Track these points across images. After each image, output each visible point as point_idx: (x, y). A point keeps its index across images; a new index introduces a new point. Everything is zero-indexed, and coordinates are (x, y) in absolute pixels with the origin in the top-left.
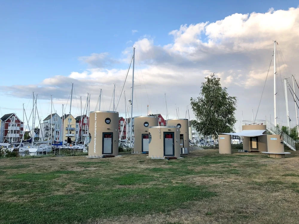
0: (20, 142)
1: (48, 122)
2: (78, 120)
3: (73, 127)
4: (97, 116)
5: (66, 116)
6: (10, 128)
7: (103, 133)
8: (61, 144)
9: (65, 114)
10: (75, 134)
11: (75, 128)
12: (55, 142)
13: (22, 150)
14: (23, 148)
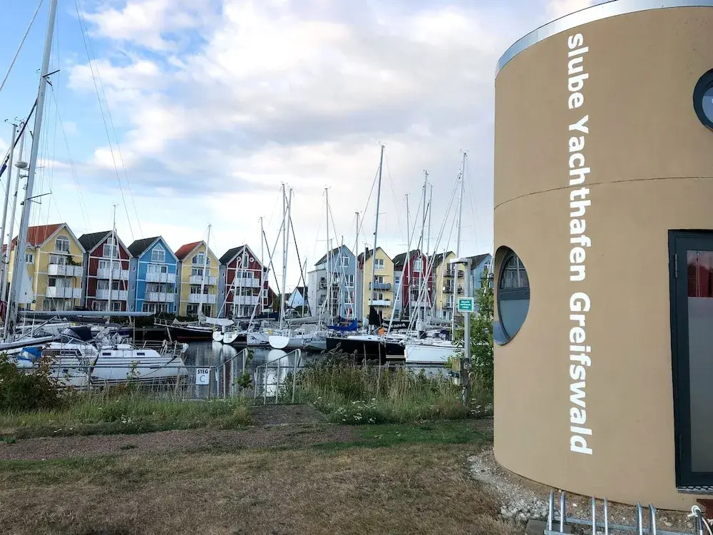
0: (250, 318)
1: (325, 269)
2: (399, 262)
3: (387, 283)
4: (588, 63)
5: (369, 253)
6: (237, 282)
7: (672, 233)
8: (354, 326)
9: (367, 249)
10: (392, 300)
11: (392, 284)
12: (340, 319)
13: (253, 338)
14: (257, 335)
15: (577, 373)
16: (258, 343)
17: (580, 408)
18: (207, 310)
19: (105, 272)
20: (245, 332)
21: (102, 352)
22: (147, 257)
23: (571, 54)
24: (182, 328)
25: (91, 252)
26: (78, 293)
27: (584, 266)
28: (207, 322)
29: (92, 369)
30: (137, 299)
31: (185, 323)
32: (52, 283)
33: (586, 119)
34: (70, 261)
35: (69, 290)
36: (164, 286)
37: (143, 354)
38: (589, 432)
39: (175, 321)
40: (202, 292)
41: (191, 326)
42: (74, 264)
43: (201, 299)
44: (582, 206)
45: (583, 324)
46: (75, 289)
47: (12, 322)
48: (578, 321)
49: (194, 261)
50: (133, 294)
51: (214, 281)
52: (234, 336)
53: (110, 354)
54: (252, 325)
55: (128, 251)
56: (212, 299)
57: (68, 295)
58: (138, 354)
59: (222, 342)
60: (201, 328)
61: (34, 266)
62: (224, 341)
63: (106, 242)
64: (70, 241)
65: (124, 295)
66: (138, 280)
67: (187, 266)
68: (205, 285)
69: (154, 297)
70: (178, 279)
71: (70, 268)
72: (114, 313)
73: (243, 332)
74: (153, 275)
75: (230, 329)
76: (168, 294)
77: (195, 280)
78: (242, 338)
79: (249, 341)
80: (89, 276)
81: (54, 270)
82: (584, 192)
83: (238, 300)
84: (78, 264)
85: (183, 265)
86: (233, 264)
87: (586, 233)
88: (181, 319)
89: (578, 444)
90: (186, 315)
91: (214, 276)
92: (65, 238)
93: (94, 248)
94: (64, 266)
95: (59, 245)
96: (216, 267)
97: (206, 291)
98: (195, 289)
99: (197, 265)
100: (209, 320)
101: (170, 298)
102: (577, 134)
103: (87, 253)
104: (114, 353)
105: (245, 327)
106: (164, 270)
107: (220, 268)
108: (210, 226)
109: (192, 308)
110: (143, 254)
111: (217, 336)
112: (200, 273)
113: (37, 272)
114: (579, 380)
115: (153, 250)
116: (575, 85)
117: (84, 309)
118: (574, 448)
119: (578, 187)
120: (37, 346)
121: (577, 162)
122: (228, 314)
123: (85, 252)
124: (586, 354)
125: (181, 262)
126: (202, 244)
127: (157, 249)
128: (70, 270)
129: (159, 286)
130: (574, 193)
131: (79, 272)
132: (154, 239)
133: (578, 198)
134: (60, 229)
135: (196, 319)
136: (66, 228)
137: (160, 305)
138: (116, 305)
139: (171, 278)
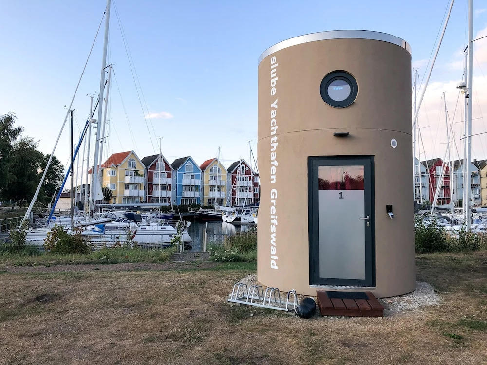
6: (239, 184)
14: (247, 217)
15: (273, 229)
16: (248, 222)
17: (274, 246)
18: (220, 202)
19: (157, 180)
20: (240, 215)
21: (141, 227)
22: (183, 170)
23: (272, 67)
24: (205, 213)
25: (149, 167)
26: (142, 193)
27: (275, 176)
28: (220, 209)
29: (134, 236)
30: (177, 196)
31: (207, 210)
32: (127, 187)
33: (277, 101)
34: (137, 173)
35: (137, 191)
36: (193, 187)
37: (165, 228)
38: (276, 258)
39: (201, 209)
40: (216, 190)
41: (210, 212)
42: (139, 175)
43: (216, 195)
44: (274, 145)
45: (275, 205)
46: (140, 191)
47: (92, 211)
48: (273, 203)
49: (211, 170)
50: (175, 193)
51: (224, 183)
52: (234, 218)
53: (145, 229)
54: (244, 211)
55: (171, 167)
56: (223, 194)
57: (136, 195)
58: (162, 228)
59: (227, 221)
60: (217, 213)
61: (117, 177)
62: (228, 222)
63: (157, 161)
64: (136, 161)
65: (169, 194)
66: (177, 184)
67: (207, 174)
68: (218, 186)
69: (187, 194)
70: (202, 183)
71: (137, 178)
72: (164, 204)
73: (239, 215)
74: (187, 181)
75: (231, 213)
76: (196, 192)
77: (212, 183)
78: (238, 219)
79: (243, 221)
80: (148, 183)
81: (128, 179)
82: (275, 138)
83: (239, 195)
84: (141, 176)
85: (205, 174)
86: (235, 172)
87: (276, 159)
88: (204, 208)
89: (273, 264)
90: (207, 205)
91: (224, 180)
92: (133, 160)
93: (150, 166)
94: (133, 177)
95: (130, 164)
96: (225, 174)
97: (219, 190)
98: (212, 188)
99: (213, 173)
100: (221, 208)
101: (197, 194)
102: (274, 108)
103: (147, 168)
104: (147, 228)
105: (240, 212)
106: (193, 177)
107: (228, 175)
108: (219, 148)
109: (211, 200)
110: (180, 167)
111: (224, 218)
112: (215, 179)
113: (118, 182)
114: (274, 233)
115: (186, 165)
116: (273, 83)
117: (146, 203)
118: (272, 267)
119: (274, 136)
120: (103, 224)
121: (273, 123)
122: (233, 204)
123: (145, 168)
124: (276, 219)
125: (203, 172)
126: (216, 160)
127: (188, 164)
128: (137, 179)
129: (190, 188)
130: (273, 139)
131: (142, 180)
132: (186, 158)
133: (274, 142)
134: (130, 154)
135: (213, 208)
136: (133, 153)
137: (191, 200)
138: (164, 199)
139: (197, 182)
